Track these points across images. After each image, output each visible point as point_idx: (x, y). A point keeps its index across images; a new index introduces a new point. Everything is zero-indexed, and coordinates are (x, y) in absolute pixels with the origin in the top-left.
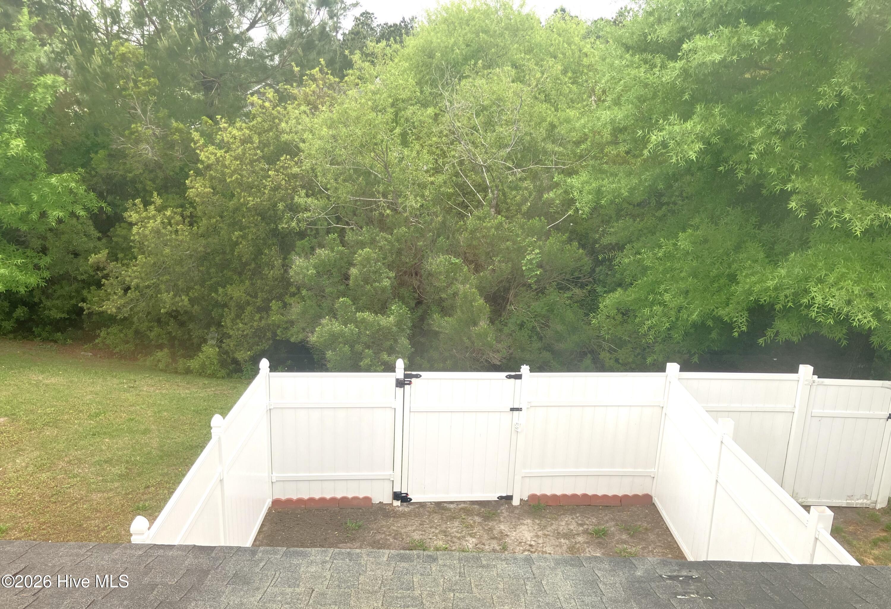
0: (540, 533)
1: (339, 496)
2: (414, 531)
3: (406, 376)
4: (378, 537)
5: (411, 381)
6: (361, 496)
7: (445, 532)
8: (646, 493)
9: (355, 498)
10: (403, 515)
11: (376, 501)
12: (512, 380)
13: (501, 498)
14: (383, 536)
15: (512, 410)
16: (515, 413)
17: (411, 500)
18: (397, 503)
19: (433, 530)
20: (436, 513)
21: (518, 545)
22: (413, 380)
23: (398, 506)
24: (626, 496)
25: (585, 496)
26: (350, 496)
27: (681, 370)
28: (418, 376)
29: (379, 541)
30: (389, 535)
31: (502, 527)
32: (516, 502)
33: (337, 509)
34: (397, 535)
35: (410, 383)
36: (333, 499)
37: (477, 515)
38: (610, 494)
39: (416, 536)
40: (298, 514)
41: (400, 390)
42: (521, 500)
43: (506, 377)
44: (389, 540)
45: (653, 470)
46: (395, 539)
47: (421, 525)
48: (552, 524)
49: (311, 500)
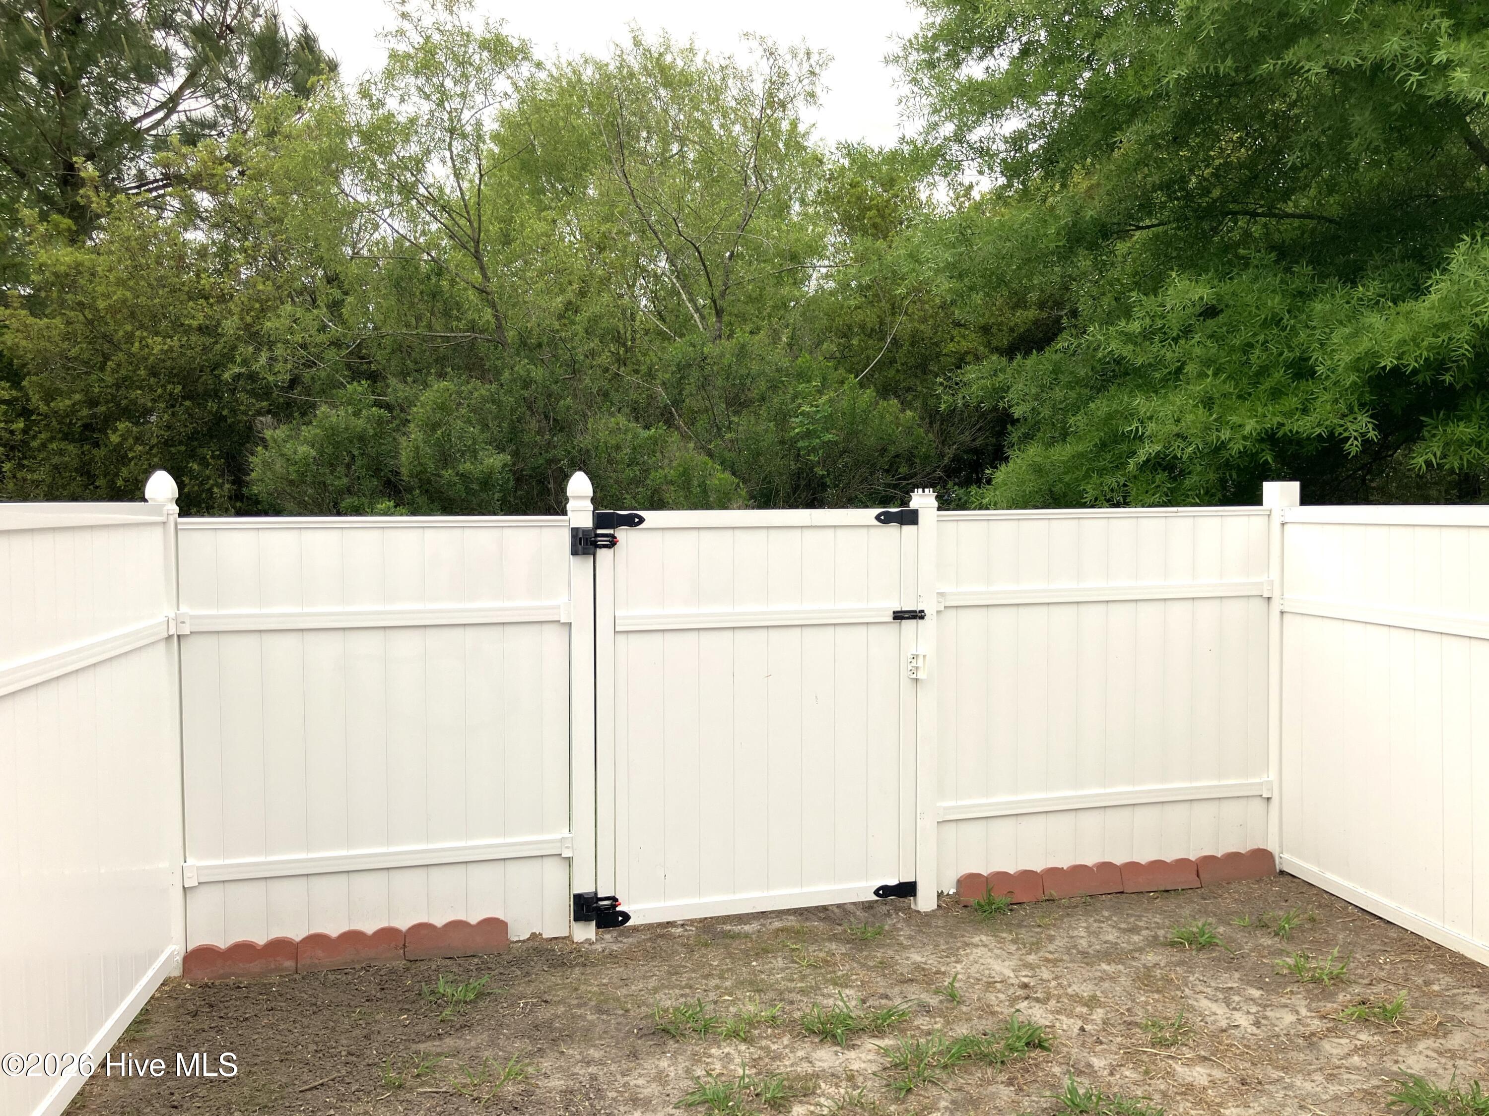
0: (1032, 958)
1: (403, 923)
2: (656, 990)
3: (601, 521)
4: (544, 1014)
5: (613, 536)
6: (474, 919)
7: (751, 983)
8: (1256, 847)
9: (457, 925)
10: (612, 957)
11: (519, 932)
12: (893, 528)
13: (884, 892)
14: (561, 1009)
15: (899, 616)
16: (909, 625)
17: (626, 917)
18: (586, 932)
19: (713, 982)
20: (706, 945)
21: (986, 991)
22: (623, 534)
23: (588, 941)
24: (1209, 860)
25: (1106, 867)
26: (439, 921)
27: (1306, 500)
28: (633, 522)
29: (551, 1021)
30: (579, 1006)
31: (917, 958)
32: (925, 901)
33: (400, 964)
34: (606, 1001)
35: (612, 543)
36: (387, 934)
37: (830, 940)
38: (1169, 857)
39: (668, 1000)
40: (272, 985)
41: (583, 565)
42: (940, 895)
43: (878, 518)
44: (582, 1017)
45: (1264, 778)
46: (600, 1011)
47: (670, 973)
48: (1051, 939)
49: (316, 940)
